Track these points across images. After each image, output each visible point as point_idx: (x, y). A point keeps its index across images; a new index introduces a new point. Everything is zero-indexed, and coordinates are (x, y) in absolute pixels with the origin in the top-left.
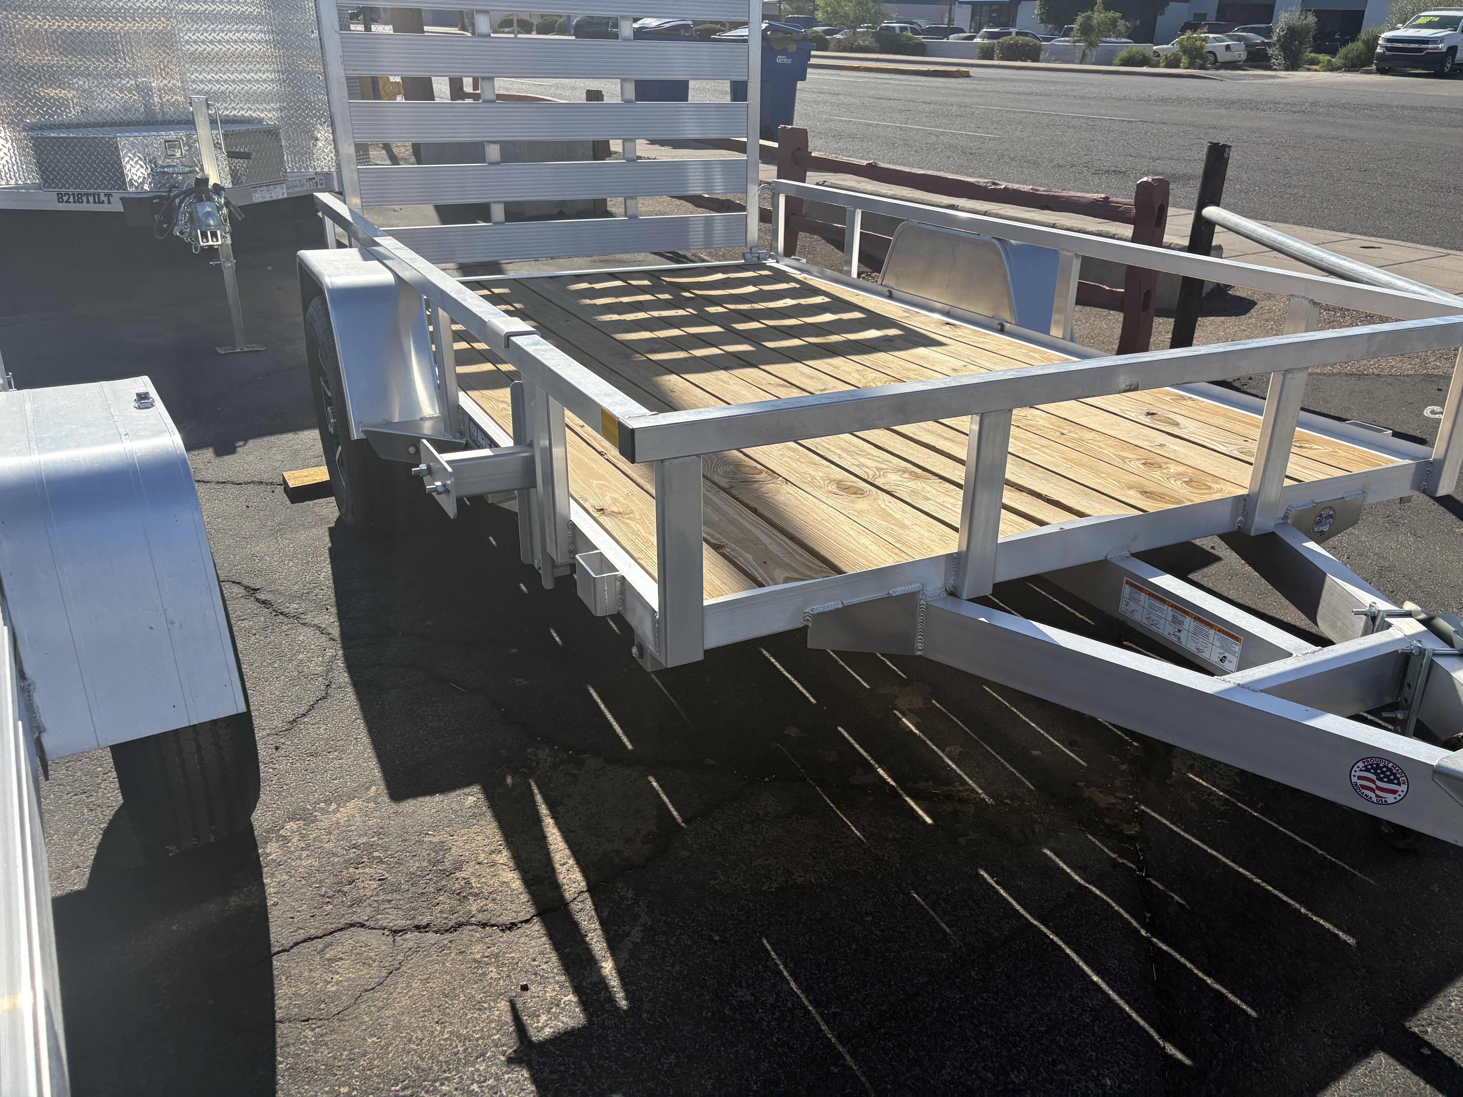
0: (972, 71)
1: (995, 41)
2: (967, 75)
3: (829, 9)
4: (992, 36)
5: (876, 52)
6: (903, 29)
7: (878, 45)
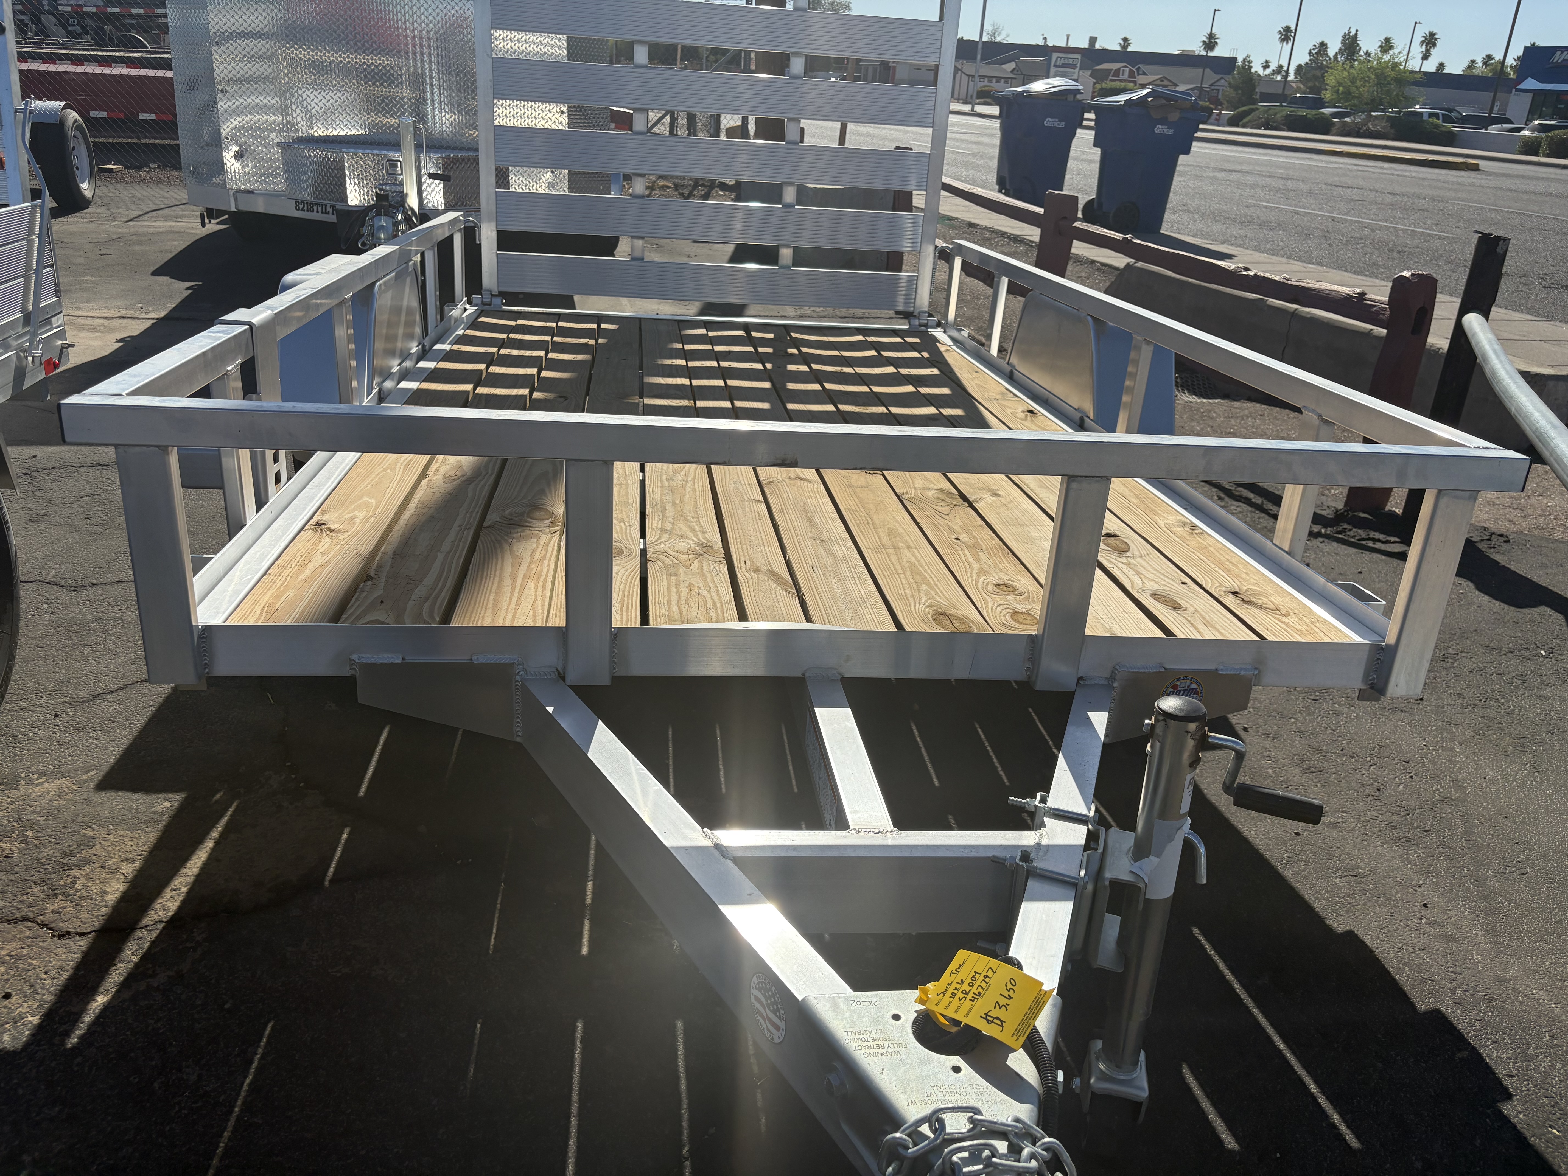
0: (1482, 164)
1: (1543, 135)
2: (1475, 168)
3: (1341, 89)
4: (1543, 128)
5: (1387, 139)
6: (1431, 115)
7: (1393, 131)
